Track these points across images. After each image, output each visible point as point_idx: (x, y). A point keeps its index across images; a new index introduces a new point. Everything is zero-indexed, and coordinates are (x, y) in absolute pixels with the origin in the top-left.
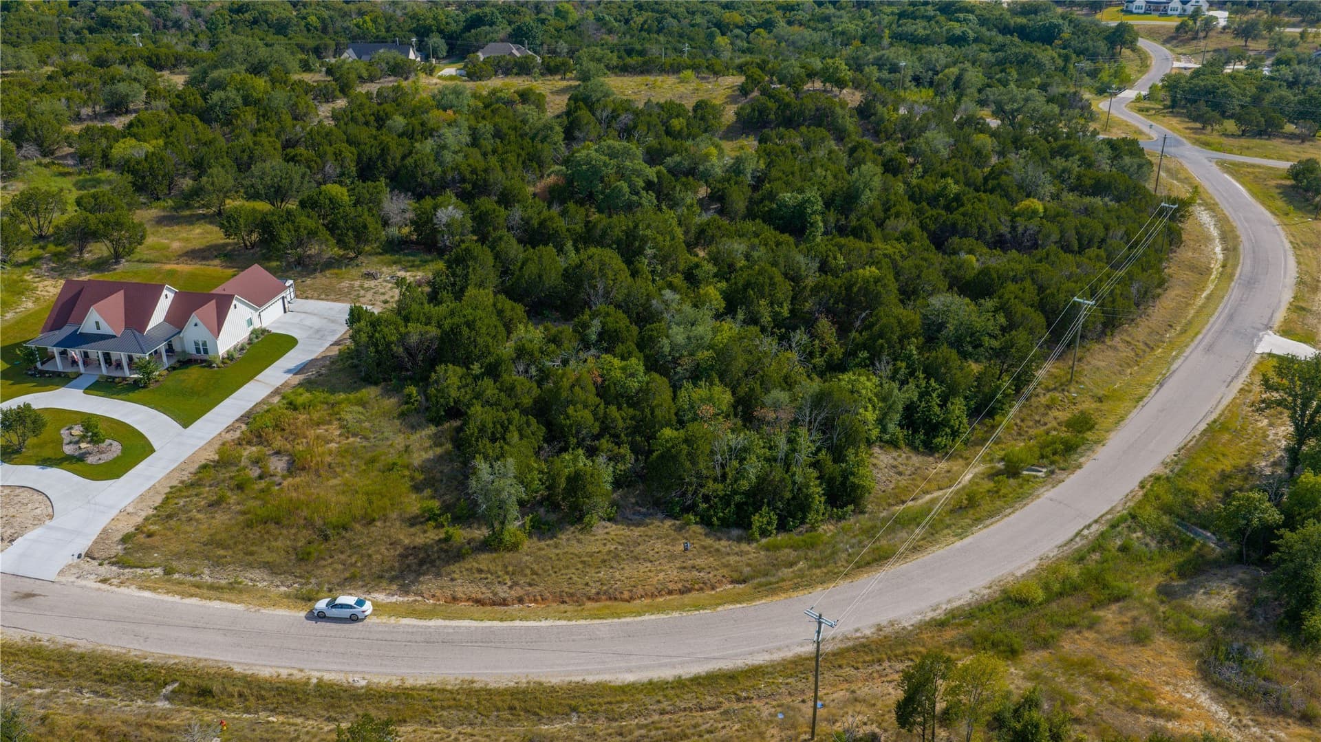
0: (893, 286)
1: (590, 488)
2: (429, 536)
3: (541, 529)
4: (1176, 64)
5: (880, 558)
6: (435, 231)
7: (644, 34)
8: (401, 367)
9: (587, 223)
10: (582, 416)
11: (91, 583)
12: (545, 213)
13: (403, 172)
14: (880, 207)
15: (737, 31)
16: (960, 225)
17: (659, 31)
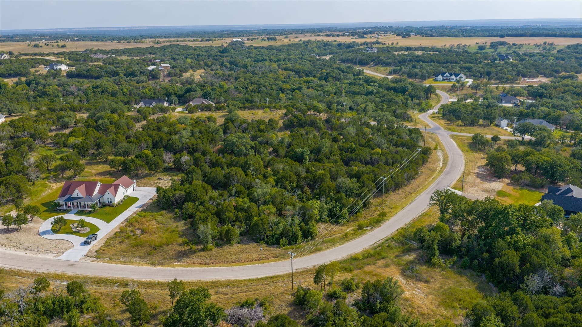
0: (329, 176)
1: (233, 233)
2: (186, 248)
3: (218, 245)
4: (450, 100)
5: (317, 250)
6: (180, 164)
7: (253, 93)
8: (173, 205)
9: (231, 161)
10: (230, 215)
11: (89, 262)
12: (217, 157)
13: (168, 146)
14: (328, 153)
15: (288, 91)
16: (354, 158)
17: (259, 92)
